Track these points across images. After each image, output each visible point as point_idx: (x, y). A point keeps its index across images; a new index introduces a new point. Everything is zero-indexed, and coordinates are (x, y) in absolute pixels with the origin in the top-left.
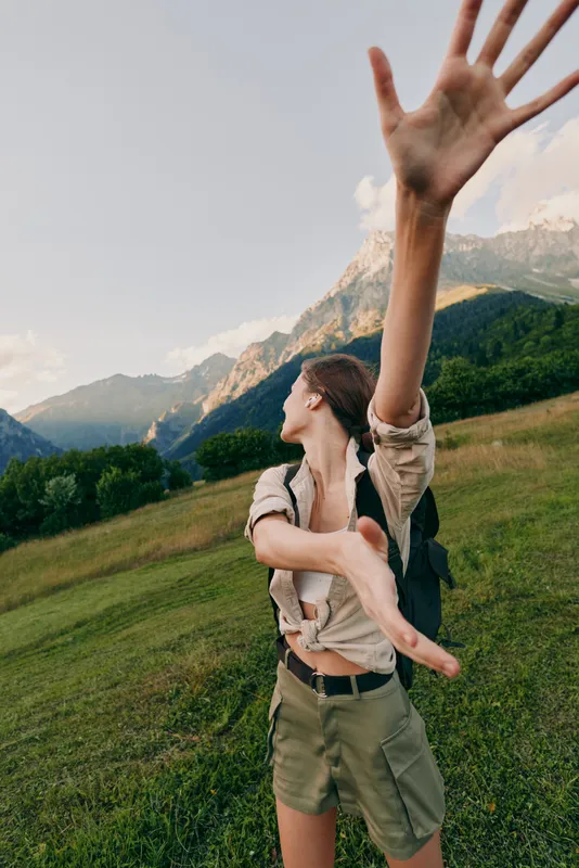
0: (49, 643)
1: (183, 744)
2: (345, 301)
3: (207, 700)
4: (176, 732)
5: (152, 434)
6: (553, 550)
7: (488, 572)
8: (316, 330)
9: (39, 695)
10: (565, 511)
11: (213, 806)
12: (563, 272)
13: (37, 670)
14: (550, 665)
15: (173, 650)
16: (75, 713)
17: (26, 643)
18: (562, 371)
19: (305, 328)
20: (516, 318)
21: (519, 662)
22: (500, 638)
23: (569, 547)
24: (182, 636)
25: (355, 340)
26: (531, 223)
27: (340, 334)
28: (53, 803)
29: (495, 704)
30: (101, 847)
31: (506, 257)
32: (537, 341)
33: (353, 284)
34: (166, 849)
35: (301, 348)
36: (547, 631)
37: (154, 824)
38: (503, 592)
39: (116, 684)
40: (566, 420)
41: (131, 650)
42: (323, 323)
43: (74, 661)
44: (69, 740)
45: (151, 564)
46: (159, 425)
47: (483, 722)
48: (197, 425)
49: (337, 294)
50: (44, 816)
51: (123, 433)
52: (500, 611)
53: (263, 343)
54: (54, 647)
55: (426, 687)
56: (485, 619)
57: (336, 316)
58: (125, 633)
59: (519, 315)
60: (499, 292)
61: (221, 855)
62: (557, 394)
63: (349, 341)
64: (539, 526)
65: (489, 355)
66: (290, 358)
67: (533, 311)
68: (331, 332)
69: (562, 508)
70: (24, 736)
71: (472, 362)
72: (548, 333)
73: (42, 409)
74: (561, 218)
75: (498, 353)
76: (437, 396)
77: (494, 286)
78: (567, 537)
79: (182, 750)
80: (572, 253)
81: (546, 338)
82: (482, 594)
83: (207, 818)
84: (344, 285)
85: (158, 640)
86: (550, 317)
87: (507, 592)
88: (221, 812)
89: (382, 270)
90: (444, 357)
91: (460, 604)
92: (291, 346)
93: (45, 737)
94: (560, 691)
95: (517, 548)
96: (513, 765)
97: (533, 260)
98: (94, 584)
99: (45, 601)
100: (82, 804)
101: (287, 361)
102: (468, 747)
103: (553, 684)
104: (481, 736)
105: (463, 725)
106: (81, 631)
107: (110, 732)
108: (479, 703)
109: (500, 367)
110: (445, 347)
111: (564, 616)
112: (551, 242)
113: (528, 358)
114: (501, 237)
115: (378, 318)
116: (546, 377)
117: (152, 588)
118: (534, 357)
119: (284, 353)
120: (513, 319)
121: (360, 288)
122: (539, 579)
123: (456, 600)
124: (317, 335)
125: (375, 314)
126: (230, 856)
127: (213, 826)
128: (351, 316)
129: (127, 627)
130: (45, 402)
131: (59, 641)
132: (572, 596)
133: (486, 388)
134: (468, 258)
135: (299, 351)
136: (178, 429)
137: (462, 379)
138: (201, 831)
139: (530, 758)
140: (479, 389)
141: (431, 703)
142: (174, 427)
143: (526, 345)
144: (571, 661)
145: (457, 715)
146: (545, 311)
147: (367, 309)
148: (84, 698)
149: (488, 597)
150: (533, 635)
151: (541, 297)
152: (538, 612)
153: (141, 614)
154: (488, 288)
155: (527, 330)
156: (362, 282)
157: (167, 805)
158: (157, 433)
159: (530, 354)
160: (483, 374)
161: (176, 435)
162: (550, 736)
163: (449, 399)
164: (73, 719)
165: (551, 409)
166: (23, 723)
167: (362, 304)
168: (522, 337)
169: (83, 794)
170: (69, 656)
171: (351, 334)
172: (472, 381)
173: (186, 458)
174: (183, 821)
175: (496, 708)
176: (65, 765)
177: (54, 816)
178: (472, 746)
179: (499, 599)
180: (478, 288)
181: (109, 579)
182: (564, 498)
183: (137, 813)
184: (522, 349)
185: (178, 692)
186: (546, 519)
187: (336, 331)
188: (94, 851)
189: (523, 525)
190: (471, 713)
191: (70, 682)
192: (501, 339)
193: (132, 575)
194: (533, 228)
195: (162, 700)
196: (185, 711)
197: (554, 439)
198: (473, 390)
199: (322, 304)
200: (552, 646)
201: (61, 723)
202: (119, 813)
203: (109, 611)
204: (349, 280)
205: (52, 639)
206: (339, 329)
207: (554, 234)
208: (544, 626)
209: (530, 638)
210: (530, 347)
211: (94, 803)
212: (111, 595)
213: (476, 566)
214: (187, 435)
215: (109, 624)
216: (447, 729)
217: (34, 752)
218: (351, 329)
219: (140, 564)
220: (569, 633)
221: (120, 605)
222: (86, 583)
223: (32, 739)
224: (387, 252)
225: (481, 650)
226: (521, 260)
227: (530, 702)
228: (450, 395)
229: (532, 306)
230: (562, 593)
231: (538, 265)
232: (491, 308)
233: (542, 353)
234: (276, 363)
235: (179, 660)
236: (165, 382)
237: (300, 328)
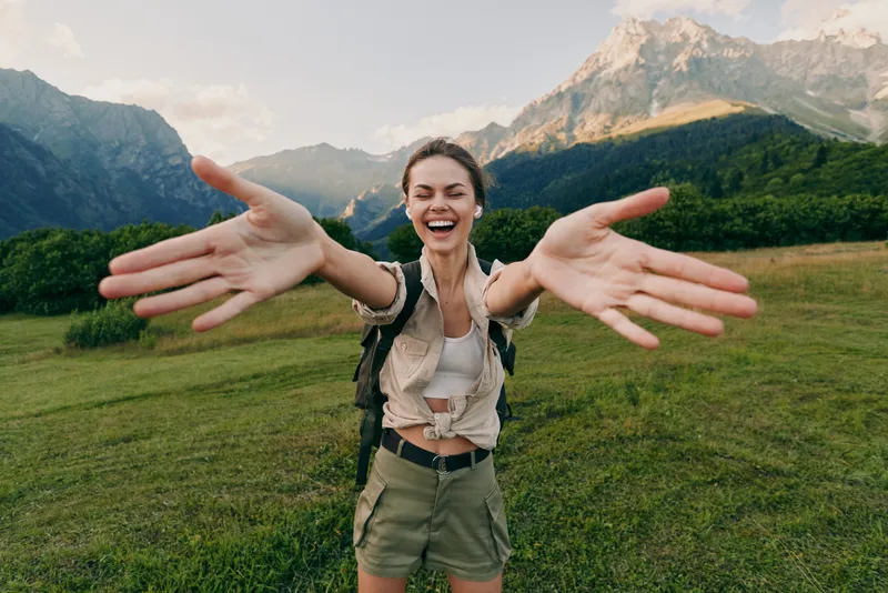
0: (228, 387)
1: (322, 491)
2: (576, 98)
3: (351, 461)
4: (319, 480)
5: (349, 211)
6: (719, 402)
7: (644, 410)
8: (537, 127)
9: (213, 426)
10: (749, 368)
11: (337, 543)
12: (843, 99)
13: (215, 406)
14: (673, 504)
15: (332, 415)
16: (239, 446)
17: (209, 382)
18: (805, 218)
19: (525, 124)
20: (770, 148)
21: (644, 495)
22: (634, 471)
23: (738, 403)
24: (342, 405)
25: (578, 145)
26: (822, 32)
27: (562, 136)
28: (211, 510)
29: (607, 524)
30: (242, 549)
31: (778, 73)
32: (786, 179)
33: (589, 80)
34: (293, 563)
35: (517, 145)
36: (684, 475)
37: (286, 543)
38: (652, 431)
39: (277, 432)
40: (788, 274)
41: (295, 407)
42: (545, 121)
43: (246, 405)
44: (231, 466)
45: (328, 336)
46: (358, 203)
47: (591, 535)
48: (395, 210)
49: (569, 89)
50: (202, 517)
51: (322, 206)
52: (643, 447)
53: (477, 133)
54: (232, 391)
55: (548, 496)
56: (626, 451)
57: (562, 114)
58: (294, 392)
59: (774, 145)
60: (756, 113)
61: (336, 579)
62: (790, 243)
63: (572, 144)
64: (716, 377)
65: (725, 186)
66: (503, 153)
67: (793, 143)
68: (554, 132)
69: (747, 364)
70: (196, 455)
71: (703, 192)
72: (803, 171)
73: (248, 167)
74: (863, 30)
75: (736, 186)
76: (652, 222)
77: (754, 106)
78: (740, 393)
79: (321, 495)
80: (862, 77)
81: (798, 177)
82: (630, 428)
83: (330, 550)
84: (579, 79)
85: (321, 404)
86: (811, 153)
87: (656, 431)
88: (342, 548)
89: (626, 69)
90: (672, 180)
91: (605, 432)
92: (507, 141)
93: (213, 460)
94: (674, 528)
95: (683, 394)
96: (606, 576)
97: (811, 80)
98: (274, 344)
99: (232, 349)
100: (234, 515)
101: (500, 157)
102: (570, 553)
103: (671, 522)
104: (584, 546)
105: (571, 533)
106: (258, 381)
107: (265, 468)
108: (592, 520)
109: (730, 202)
110: (677, 170)
111: (704, 465)
112: (840, 60)
113: (770, 197)
114: (779, 45)
115: (608, 124)
116: (783, 221)
117: (325, 358)
118: (777, 196)
119: (497, 147)
120: (765, 148)
121: (596, 86)
122: (693, 427)
123: (602, 428)
124: (537, 132)
125: (607, 120)
126: (343, 581)
127: (334, 557)
128: (579, 118)
129: (297, 387)
130: (250, 161)
131: (238, 386)
132: (721, 449)
133: (710, 221)
134: (732, 67)
135: (513, 148)
136: (376, 211)
137: (685, 207)
138: (324, 558)
139: (622, 574)
140: (701, 221)
141: (548, 510)
142: (371, 208)
143: (773, 181)
144: (696, 505)
145: (568, 525)
146: (807, 145)
147: (598, 112)
148: (249, 437)
149: (636, 431)
150: (668, 475)
151: (807, 127)
152: (682, 456)
153: (312, 379)
154: (745, 107)
155: (778, 163)
156: (600, 79)
157: (299, 532)
158: (355, 210)
159: (773, 192)
160: (710, 205)
161: (373, 216)
162: (649, 562)
163: (666, 227)
164: (237, 450)
165: (776, 258)
166: (197, 445)
167: (594, 105)
168: (770, 171)
169: (235, 508)
170: (242, 400)
171: (574, 138)
172: (695, 211)
173: (379, 242)
174: (311, 547)
175: (608, 528)
176: (224, 484)
177: (210, 519)
178: (573, 552)
179: (646, 436)
180: (733, 105)
181: (288, 341)
182: (755, 355)
183: (275, 533)
184: (765, 184)
185: (327, 449)
186: (724, 372)
187: (558, 131)
188: (236, 550)
189: (699, 372)
190: (582, 526)
191: (240, 421)
192: (744, 169)
193: (310, 342)
194: (823, 39)
195: (312, 453)
196: (329, 466)
197: (769, 291)
198: (694, 222)
199: (550, 98)
200: (682, 488)
201: (227, 452)
202: (260, 529)
203: (284, 370)
204: (585, 75)
205: (231, 384)
206: (562, 130)
207: (848, 50)
208: (682, 470)
209: (663, 477)
210: (776, 184)
211: (242, 517)
212: (289, 357)
213: (635, 402)
214: (384, 218)
215: (282, 381)
216: (556, 534)
217: (203, 468)
218: (576, 133)
219: (318, 334)
220: (704, 481)
221: (294, 367)
222: (267, 342)
223: (202, 459)
224: (637, 46)
225: (611, 477)
226: (795, 77)
227: (642, 531)
228: (668, 223)
229: (793, 137)
230: (712, 444)
231: (815, 87)
232: (743, 132)
233: (789, 192)
234: (488, 157)
235: (335, 425)
236: (369, 159)
237: (520, 122)
